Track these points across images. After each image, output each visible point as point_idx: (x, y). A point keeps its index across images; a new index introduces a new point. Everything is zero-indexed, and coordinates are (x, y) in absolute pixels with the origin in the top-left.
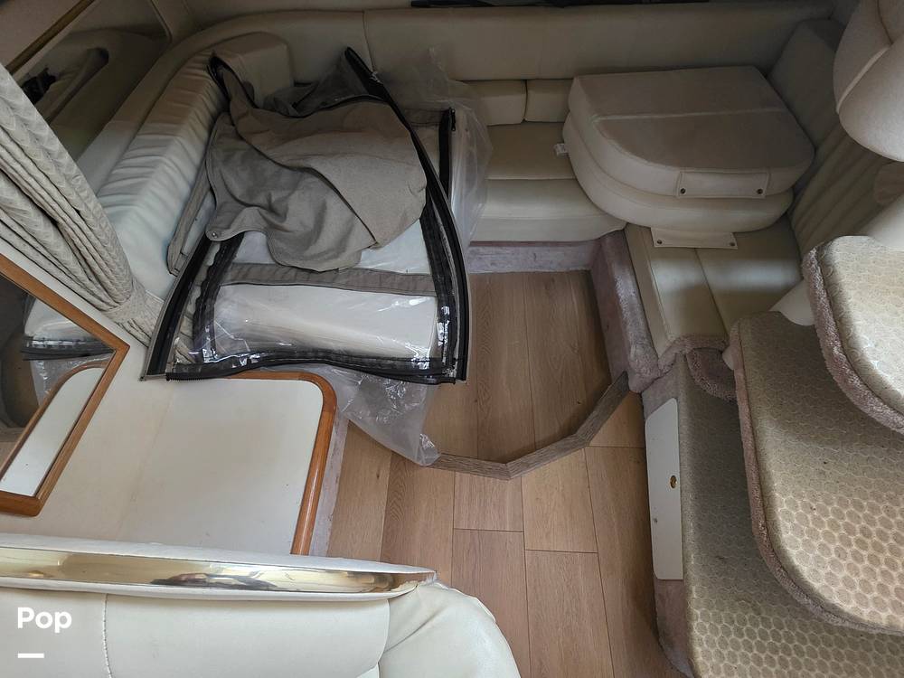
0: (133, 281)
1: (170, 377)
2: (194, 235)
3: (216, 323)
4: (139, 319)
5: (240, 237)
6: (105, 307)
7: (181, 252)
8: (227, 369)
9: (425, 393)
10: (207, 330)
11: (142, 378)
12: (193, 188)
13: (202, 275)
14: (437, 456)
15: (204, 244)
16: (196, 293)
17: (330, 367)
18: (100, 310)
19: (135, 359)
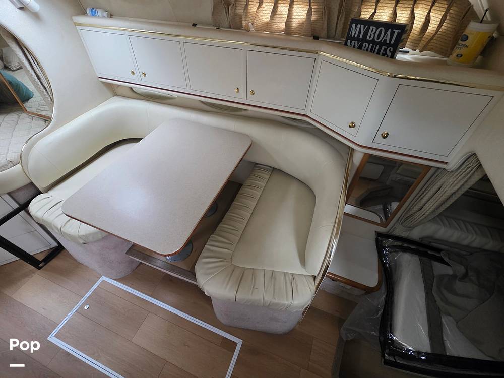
0: (411, 228)
1: (377, 239)
2: (442, 247)
3: (401, 253)
4: (397, 230)
5: (448, 264)
6: (399, 221)
7: (430, 242)
8: (381, 256)
9: (375, 334)
10: (397, 250)
11: (376, 232)
12: (467, 246)
13: (422, 249)
14: (345, 339)
15: (439, 250)
16: (413, 247)
17: (385, 294)
18: (398, 220)
19: (382, 230)
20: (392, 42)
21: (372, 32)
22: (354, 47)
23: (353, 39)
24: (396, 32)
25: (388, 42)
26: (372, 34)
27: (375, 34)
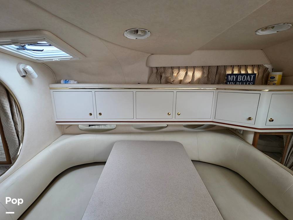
20: (252, 80)
21: (240, 77)
22: (232, 84)
23: (230, 82)
24: (252, 76)
25: (249, 80)
26: (240, 78)
27: (241, 78)
